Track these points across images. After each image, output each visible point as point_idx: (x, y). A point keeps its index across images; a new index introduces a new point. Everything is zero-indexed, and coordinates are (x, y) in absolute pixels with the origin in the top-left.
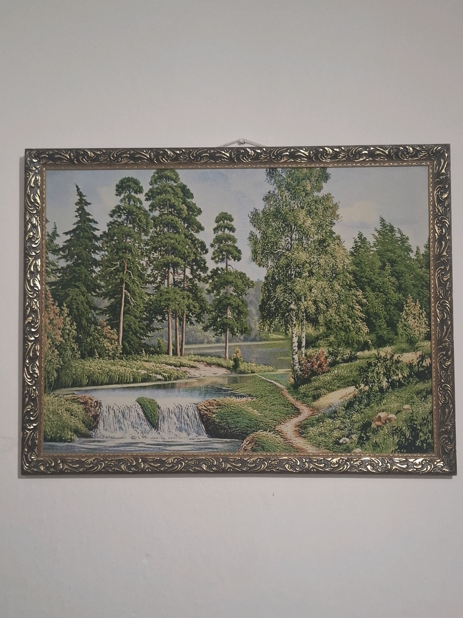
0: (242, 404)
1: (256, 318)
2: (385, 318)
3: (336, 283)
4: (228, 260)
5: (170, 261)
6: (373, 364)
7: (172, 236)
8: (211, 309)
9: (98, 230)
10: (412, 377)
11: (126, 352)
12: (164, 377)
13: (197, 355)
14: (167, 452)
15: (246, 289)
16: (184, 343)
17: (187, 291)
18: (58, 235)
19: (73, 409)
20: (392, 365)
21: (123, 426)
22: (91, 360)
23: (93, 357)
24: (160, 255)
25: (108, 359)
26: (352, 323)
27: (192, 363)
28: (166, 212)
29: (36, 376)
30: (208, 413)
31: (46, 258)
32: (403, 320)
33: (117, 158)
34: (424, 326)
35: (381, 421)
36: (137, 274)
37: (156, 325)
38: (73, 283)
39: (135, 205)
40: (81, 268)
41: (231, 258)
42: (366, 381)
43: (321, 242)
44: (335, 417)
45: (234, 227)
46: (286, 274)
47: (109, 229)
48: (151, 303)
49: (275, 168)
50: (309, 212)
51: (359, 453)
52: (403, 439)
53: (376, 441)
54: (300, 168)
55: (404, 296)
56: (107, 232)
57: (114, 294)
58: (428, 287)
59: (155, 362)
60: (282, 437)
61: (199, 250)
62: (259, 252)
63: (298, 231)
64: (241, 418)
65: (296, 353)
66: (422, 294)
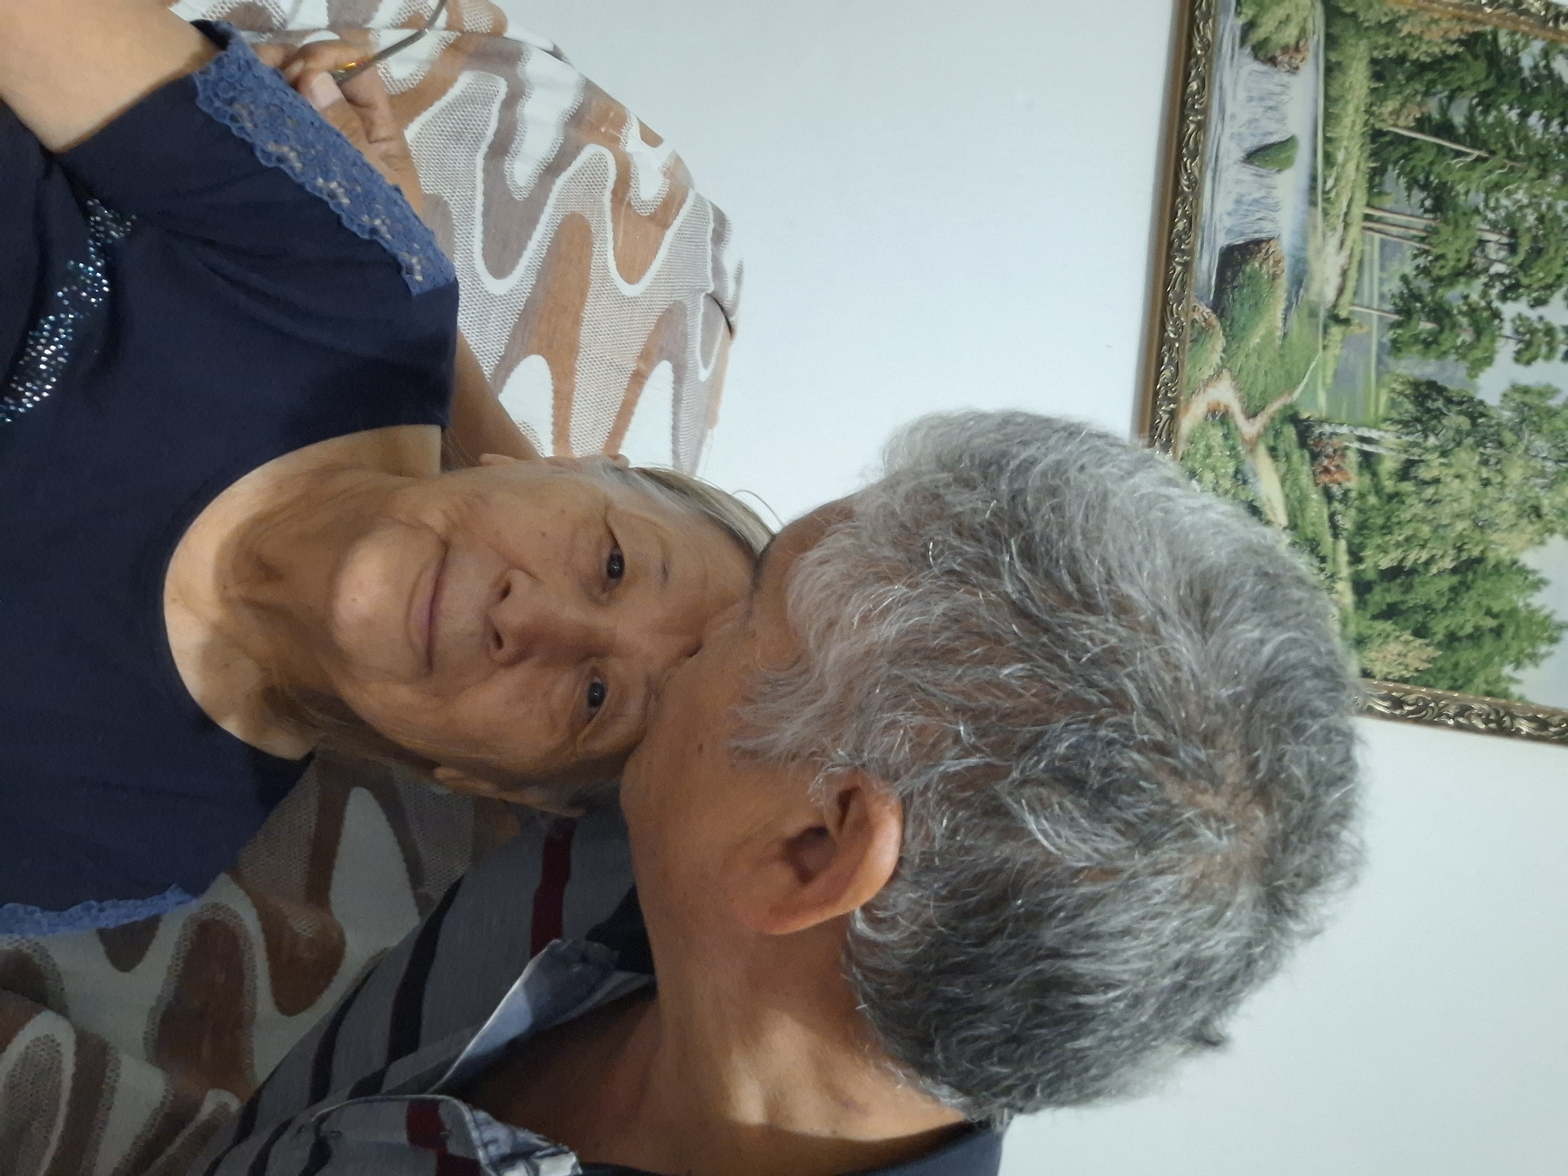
0: (1272, 317)
1: (1417, 372)
2: (1403, 602)
3: (1467, 525)
4: (1516, 341)
5: (1520, 241)
7: (1561, 254)
8: (1437, 296)
11: (1376, 135)
12: (1329, 191)
13: (1362, 257)
15: (1466, 363)
16: (1383, 236)
17: (1470, 260)
19: (1289, 27)
21: (1254, 103)
22: (1367, 74)
23: (1372, 78)
24: (1531, 227)
25: (1367, 103)
26: (1398, 541)
27: (1348, 243)
30: (1262, 254)
31: (1538, 36)
32: (1397, 633)
34: (1386, 670)
36: (1502, 180)
37: (1418, 195)
38: (1494, 71)
40: (1518, 89)
41: (1519, 346)
43: (1537, 511)
44: (1237, 480)
46: (1487, 438)
48: (1452, 194)
55: (1440, 643)
57: (1471, 136)
58: (1452, 688)
59: (1355, 180)
60: (1211, 377)
61: (1535, 295)
62: (1527, 399)
63: (1557, 473)
64: (1248, 312)
65: (1352, 432)
66: (1441, 675)
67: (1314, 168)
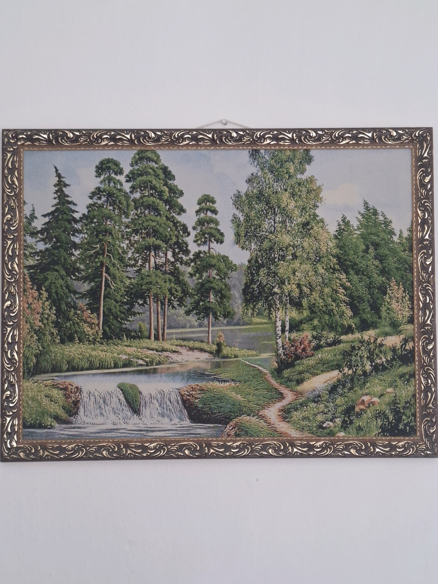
0: (225, 389)
1: (240, 301)
2: (369, 301)
3: (320, 266)
4: (211, 242)
5: (151, 244)
6: (357, 348)
7: (154, 218)
8: (194, 292)
9: (77, 212)
10: (396, 360)
11: (107, 337)
12: (146, 362)
13: (180, 339)
14: (150, 437)
15: (229, 272)
16: (166, 327)
17: (169, 274)
18: (36, 218)
19: (52, 395)
20: (375, 349)
22: (71, 345)
23: (73, 342)
24: (141, 237)
25: (89, 344)
26: (336, 306)
27: (174, 348)
28: (147, 194)
29: (15, 362)
30: (190, 398)
31: (24, 241)
32: (386, 304)
33: (97, 139)
34: (407, 309)
35: (364, 405)
36: (117, 257)
37: (137, 308)
38: (52, 266)
39: (115, 187)
40: (60, 251)
41: (213, 241)
42: (349, 365)
43: (305, 225)
44: (319, 401)
45: (217, 209)
46: (269, 257)
47: (89, 211)
48: (132, 287)
49: (257, 150)
50: (293, 195)
51: (343, 437)
52: (386, 422)
53: (359, 425)
54: (283, 150)
55: (388, 279)
56: (87, 214)
57: (95, 278)
58: (411, 270)
59: (136, 347)
60: (265, 422)
61: (181, 232)
62: (242, 234)
63: (281, 214)
64: (224, 404)
65: (280, 337)
66: (405, 278)
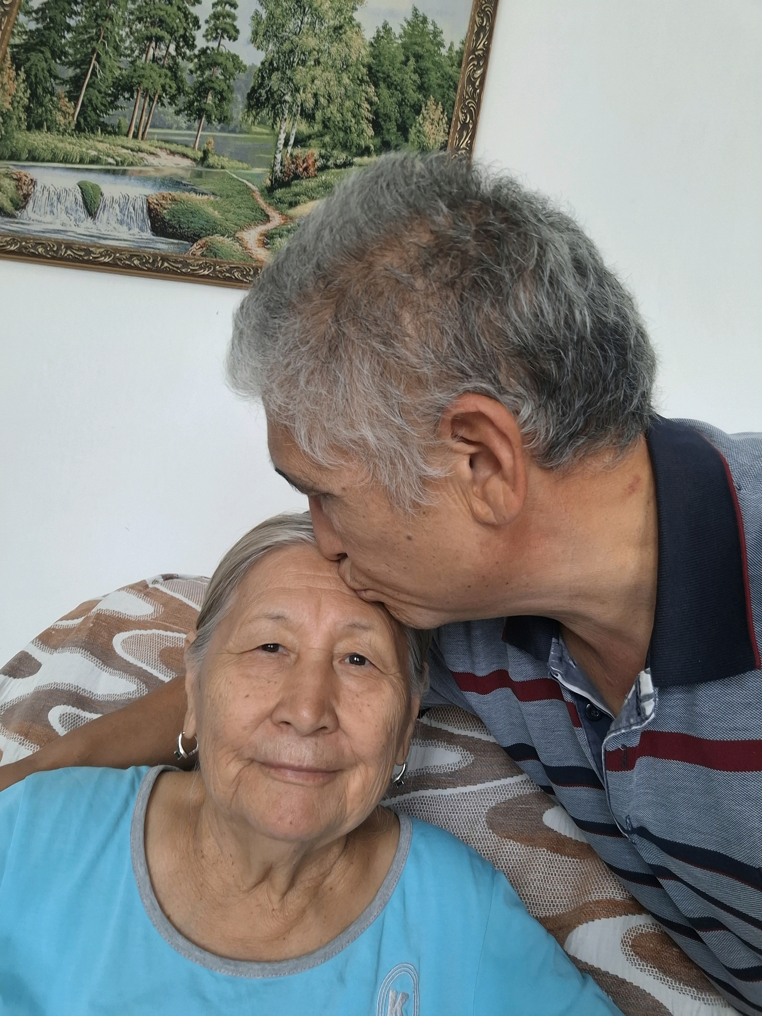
0: (201, 202)
1: (241, 107)
2: (396, 121)
3: (346, 76)
4: (222, 39)
5: (154, 34)
7: (164, 7)
8: (190, 91)
11: (79, 128)
12: (116, 161)
13: (161, 141)
15: (236, 73)
16: (148, 126)
17: (167, 68)
22: (37, 133)
23: (40, 130)
24: (145, 27)
25: (57, 134)
26: (355, 123)
27: (152, 149)
30: (158, 207)
31: (15, 18)
32: (418, 125)
34: (442, 133)
36: (112, 45)
37: (121, 102)
38: (38, 47)
40: (51, 32)
41: (226, 37)
43: (338, 29)
48: (121, 78)
55: (425, 97)
57: (81, 64)
58: (456, 89)
59: (109, 143)
60: (241, 245)
61: (191, 25)
62: (261, 33)
63: (312, 14)
64: (197, 218)
65: (280, 152)
66: (446, 96)
67: (100, 171)
